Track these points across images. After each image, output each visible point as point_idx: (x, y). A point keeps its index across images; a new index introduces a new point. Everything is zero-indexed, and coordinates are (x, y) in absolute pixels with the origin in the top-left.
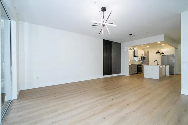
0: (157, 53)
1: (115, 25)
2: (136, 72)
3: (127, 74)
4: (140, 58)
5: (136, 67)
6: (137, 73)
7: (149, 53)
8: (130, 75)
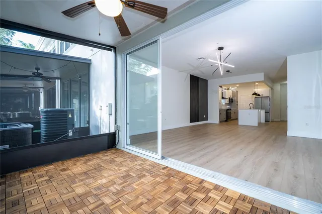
0: (253, 94)
1: (233, 67)
2: (226, 119)
3: (217, 121)
4: (228, 100)
5: (225, 113)
6: (226, 121)
7: (239, 93)
8: (220, 122)
